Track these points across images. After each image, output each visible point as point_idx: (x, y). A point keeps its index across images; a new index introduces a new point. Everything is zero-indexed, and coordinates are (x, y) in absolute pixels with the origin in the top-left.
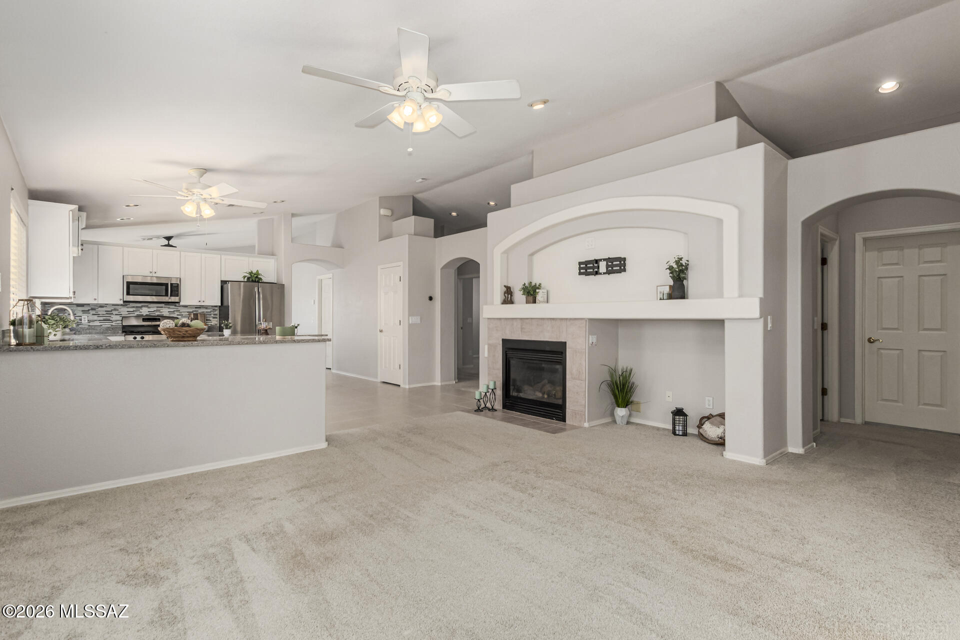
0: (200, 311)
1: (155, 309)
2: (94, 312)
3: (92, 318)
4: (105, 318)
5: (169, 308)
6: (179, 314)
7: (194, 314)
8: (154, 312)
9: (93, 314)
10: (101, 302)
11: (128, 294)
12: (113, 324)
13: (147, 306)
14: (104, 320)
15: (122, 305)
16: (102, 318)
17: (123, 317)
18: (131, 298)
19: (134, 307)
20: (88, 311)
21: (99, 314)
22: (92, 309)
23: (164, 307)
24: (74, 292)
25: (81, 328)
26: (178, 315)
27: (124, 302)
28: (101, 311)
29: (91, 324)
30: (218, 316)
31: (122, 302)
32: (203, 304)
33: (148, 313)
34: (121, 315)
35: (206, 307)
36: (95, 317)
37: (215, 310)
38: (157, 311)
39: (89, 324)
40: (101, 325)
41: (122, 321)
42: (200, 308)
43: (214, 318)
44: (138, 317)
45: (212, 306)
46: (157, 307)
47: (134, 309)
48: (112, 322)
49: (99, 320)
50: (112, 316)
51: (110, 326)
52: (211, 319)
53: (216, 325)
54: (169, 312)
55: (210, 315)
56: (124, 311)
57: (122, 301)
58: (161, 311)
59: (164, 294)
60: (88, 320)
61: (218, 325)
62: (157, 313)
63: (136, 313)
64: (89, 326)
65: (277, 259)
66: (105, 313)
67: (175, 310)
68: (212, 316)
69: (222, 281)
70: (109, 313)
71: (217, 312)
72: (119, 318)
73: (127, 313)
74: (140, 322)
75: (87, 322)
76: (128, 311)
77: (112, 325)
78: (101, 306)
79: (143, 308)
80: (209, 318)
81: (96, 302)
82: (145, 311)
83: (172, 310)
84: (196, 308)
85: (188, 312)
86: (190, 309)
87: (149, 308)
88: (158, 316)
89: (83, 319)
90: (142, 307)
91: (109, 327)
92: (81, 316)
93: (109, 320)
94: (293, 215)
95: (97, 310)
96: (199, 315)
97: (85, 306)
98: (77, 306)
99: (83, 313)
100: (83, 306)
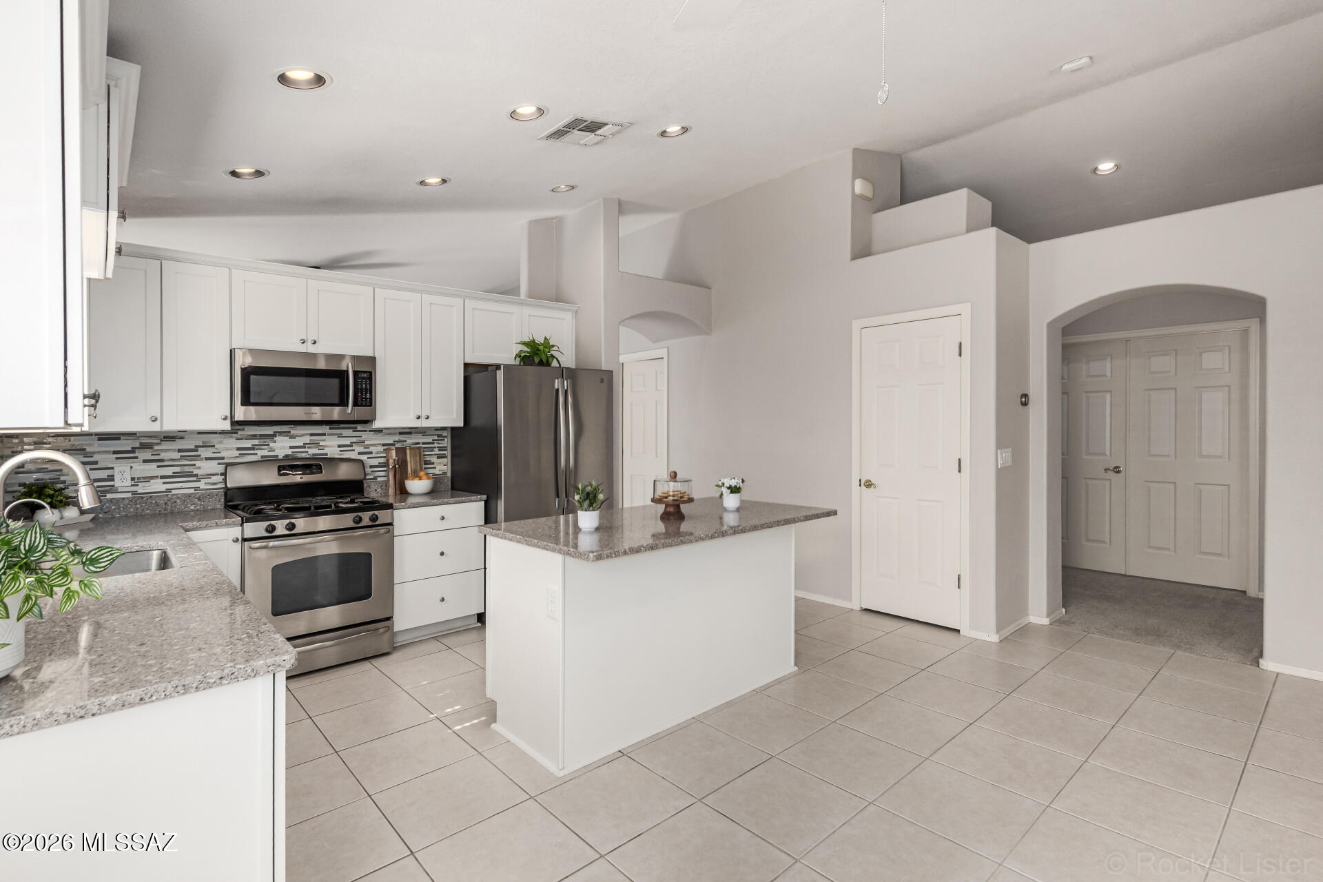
0: (410, 440)
1: (307, 439)
2: (147, 455)
3: (141, 469)
4: (177, 469)
5: (340, 436)
6: (362, 449)
7: (397, 449)
8: (303, 447)
9: (145, 461)
10: (170, 425)
11: (246, 401)
12: (202, 485)
13: (287, 434)
14: (175, 475)
15: (223, 432)
16: (169, 471)
17: (227, 465)
18: (252, 413)
19: (254, 437)
20: (133, 450)
21: (162, 461)
22: (144, 447)
23: (329, 435)
24: (95, 397)
25: (111, 500)
26: (359, 453)
27: (234, 423)
28: (169, 451)
29: (141, 488)
30: (448, 453)
31: (227, 426)
32: (423, 423)
33: (289, 452)
34: (223, 458)
35: (423, 431)
36: (152, 469)
37: (441, 437)
38: (311, 445)
39: (134, 489)
40: (169, 490)
41: (224, 474)
42: (410, 433)
43: (440, 457)
44: (266, 461)
45: (437, 429)
46: (312, 435)
47: (256, 442)
48: (199, 481)
49: (162, 477)
50: (198, 463)
51: (192, 491)
52: (434, 459)
53: (445, 473)
54: (339, 446)
55: (432, 449)
56: (229, 448)
57: (228, 422)
58: (321, 443)
59: (337, 401)
60: (133, 479)
61: (449, 474)
62: (313, 451)
63: (261, 453)
64: (134, 493)
65: (576, 312)
66: (177, 455)
67: (354, 440)
68: (437, 451)
69: (466, 366)
70: (191, 454)
71: (447, 443)
72: (214, 467)
73: (237, 453)
74: (269, 477)
75: (129, 483)
76: (238, 449)
77: (197, 489)
78: (170, 437)
79: (277, 438)
80: (428, 459)
81: (155, 427)
82: (282, 447)
83: (347, 441)
84: (400, 433)
85: (383, 445)
86: (387, 437)
87: (293, 437)
88: (314, 457)
89: (117, 477)
90: (274, 435)
91: (190, 495)
92: (112, 468)
93: (190, 475)
94: (623, 207)
95: (156, 448)
96: (408, 451)
97: (122, 437)
98: (100, 439)
99: (117, 458)
100: (119, 439)
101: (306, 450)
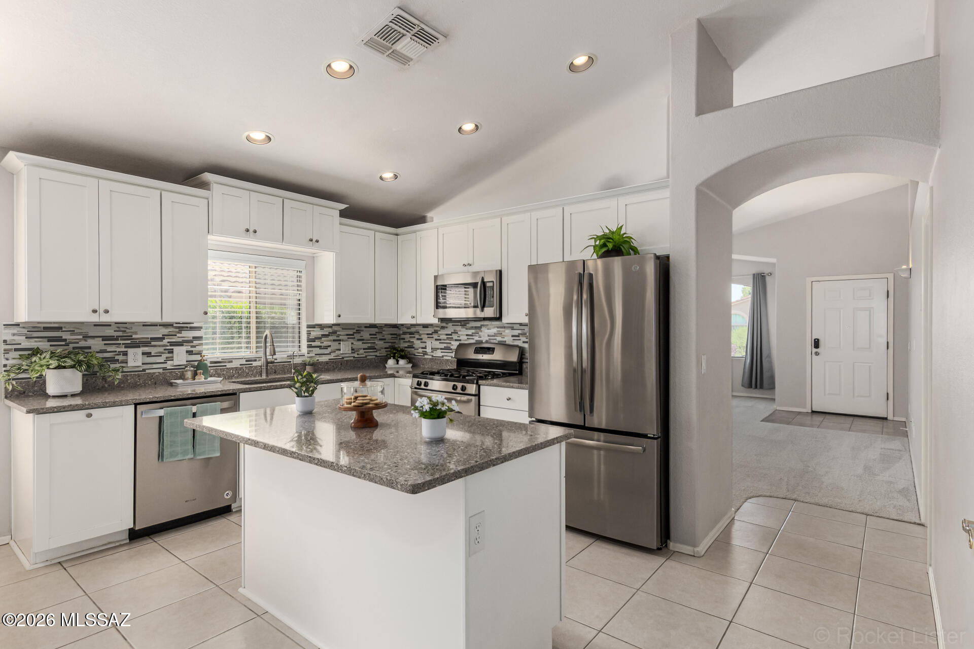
1: (496, 331)
2: (437, 336)
3: (435, 344)
8: (494, 336)
9: (436, 340)
11: (438, 306)
14: (445, 348)
16: (443, 346)
17: (459, 345)
18: (441, 313)
20: (432, 334)
21: (441, 340)
22: (435, 332)
28: (443, 335)
34: (461, 340)
36: (438, 344)
38: (498, 334)
39: (433, 354)
40: (443, 357)
48: (452, 353)
50: (452, 342)
56: (463, 335)
57: (436, 319)
58: (503, 333)
60: (432, 349)
62: (499, 339)
63: (476, 338)
66: (446, 338)
67: (520, 332)
70: (449, 337)
78: (443, 327)
83: (516, 333)
89: (427, 347)
93: (450, 349)
95: (439, 333)
97: (429, 326)
98: (423, 327)
99: (428, 337)
100: (427, 327)
101: (496, 338)
